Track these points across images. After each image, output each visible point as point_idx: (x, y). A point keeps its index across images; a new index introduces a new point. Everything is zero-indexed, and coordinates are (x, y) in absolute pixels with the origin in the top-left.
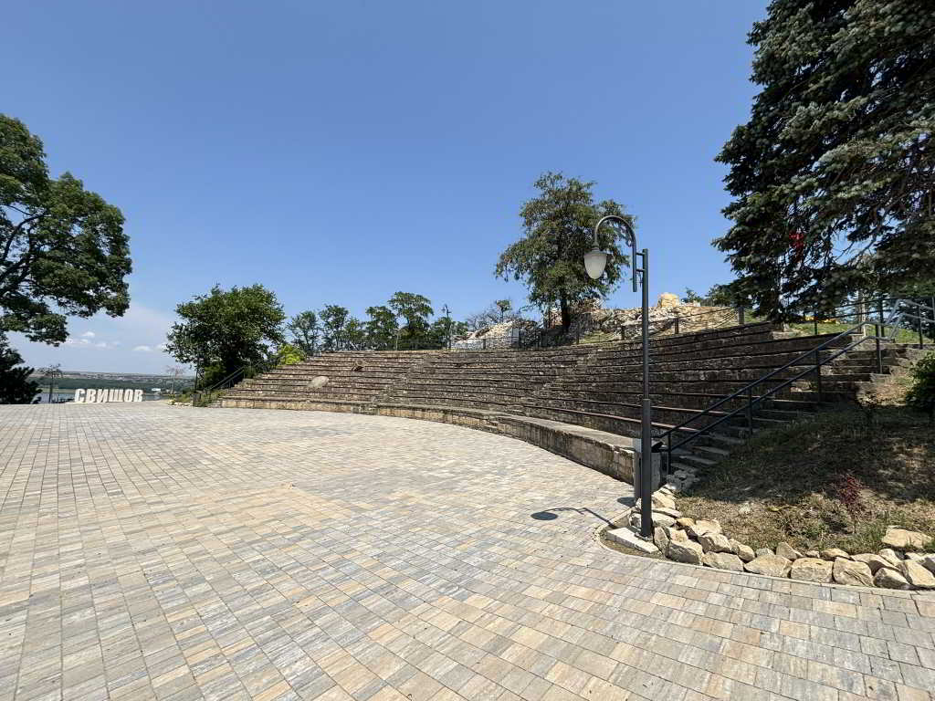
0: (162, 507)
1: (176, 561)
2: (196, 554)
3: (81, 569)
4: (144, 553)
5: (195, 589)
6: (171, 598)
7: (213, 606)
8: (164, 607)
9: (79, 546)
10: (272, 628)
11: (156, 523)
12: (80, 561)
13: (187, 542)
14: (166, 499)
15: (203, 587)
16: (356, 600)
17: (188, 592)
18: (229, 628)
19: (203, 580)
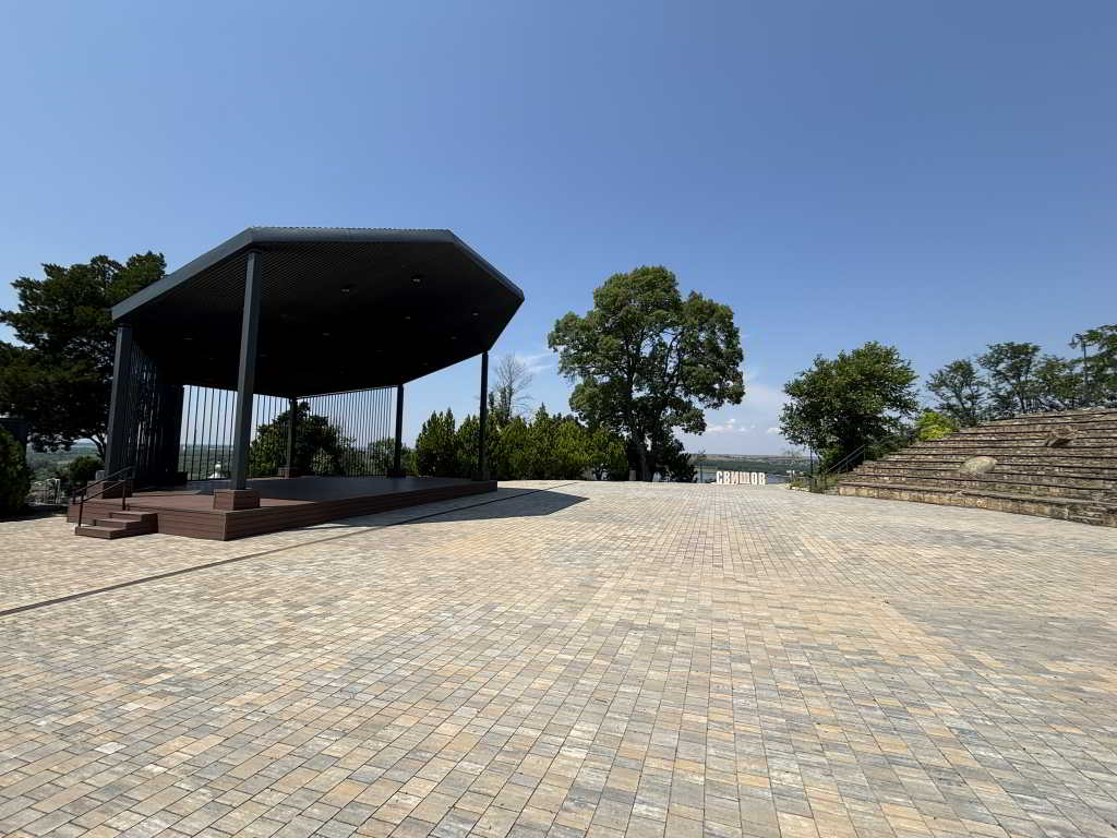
0: (745, 587)
1: (736, 635)
2: (754, 637)
3: (679, 617)
4: (718, 621)
5: (739, 666)
6: (721, 664)
7: (746, 686)
8: (713, 668)
9: (683, 600)
10: (782, 731)
11: (736, 599)
12: (679, 611)
13: (751, 624)
14: (751, 581)
15: (745, 667)
16: (891, 761)
17: (733, 665)
18: (748, 710)
19: (748, 661)
